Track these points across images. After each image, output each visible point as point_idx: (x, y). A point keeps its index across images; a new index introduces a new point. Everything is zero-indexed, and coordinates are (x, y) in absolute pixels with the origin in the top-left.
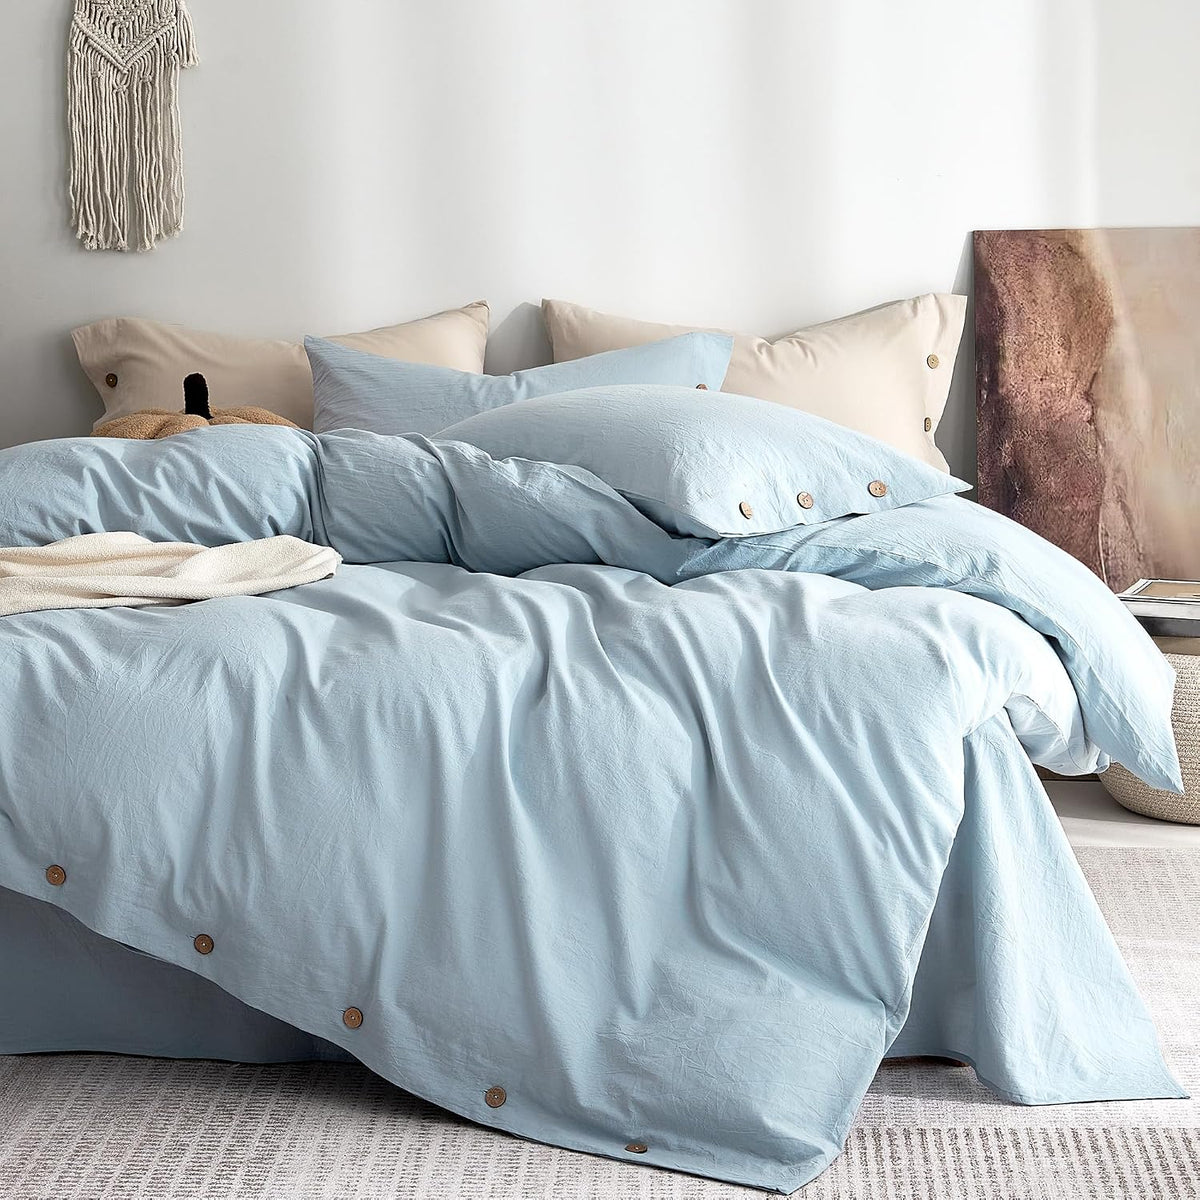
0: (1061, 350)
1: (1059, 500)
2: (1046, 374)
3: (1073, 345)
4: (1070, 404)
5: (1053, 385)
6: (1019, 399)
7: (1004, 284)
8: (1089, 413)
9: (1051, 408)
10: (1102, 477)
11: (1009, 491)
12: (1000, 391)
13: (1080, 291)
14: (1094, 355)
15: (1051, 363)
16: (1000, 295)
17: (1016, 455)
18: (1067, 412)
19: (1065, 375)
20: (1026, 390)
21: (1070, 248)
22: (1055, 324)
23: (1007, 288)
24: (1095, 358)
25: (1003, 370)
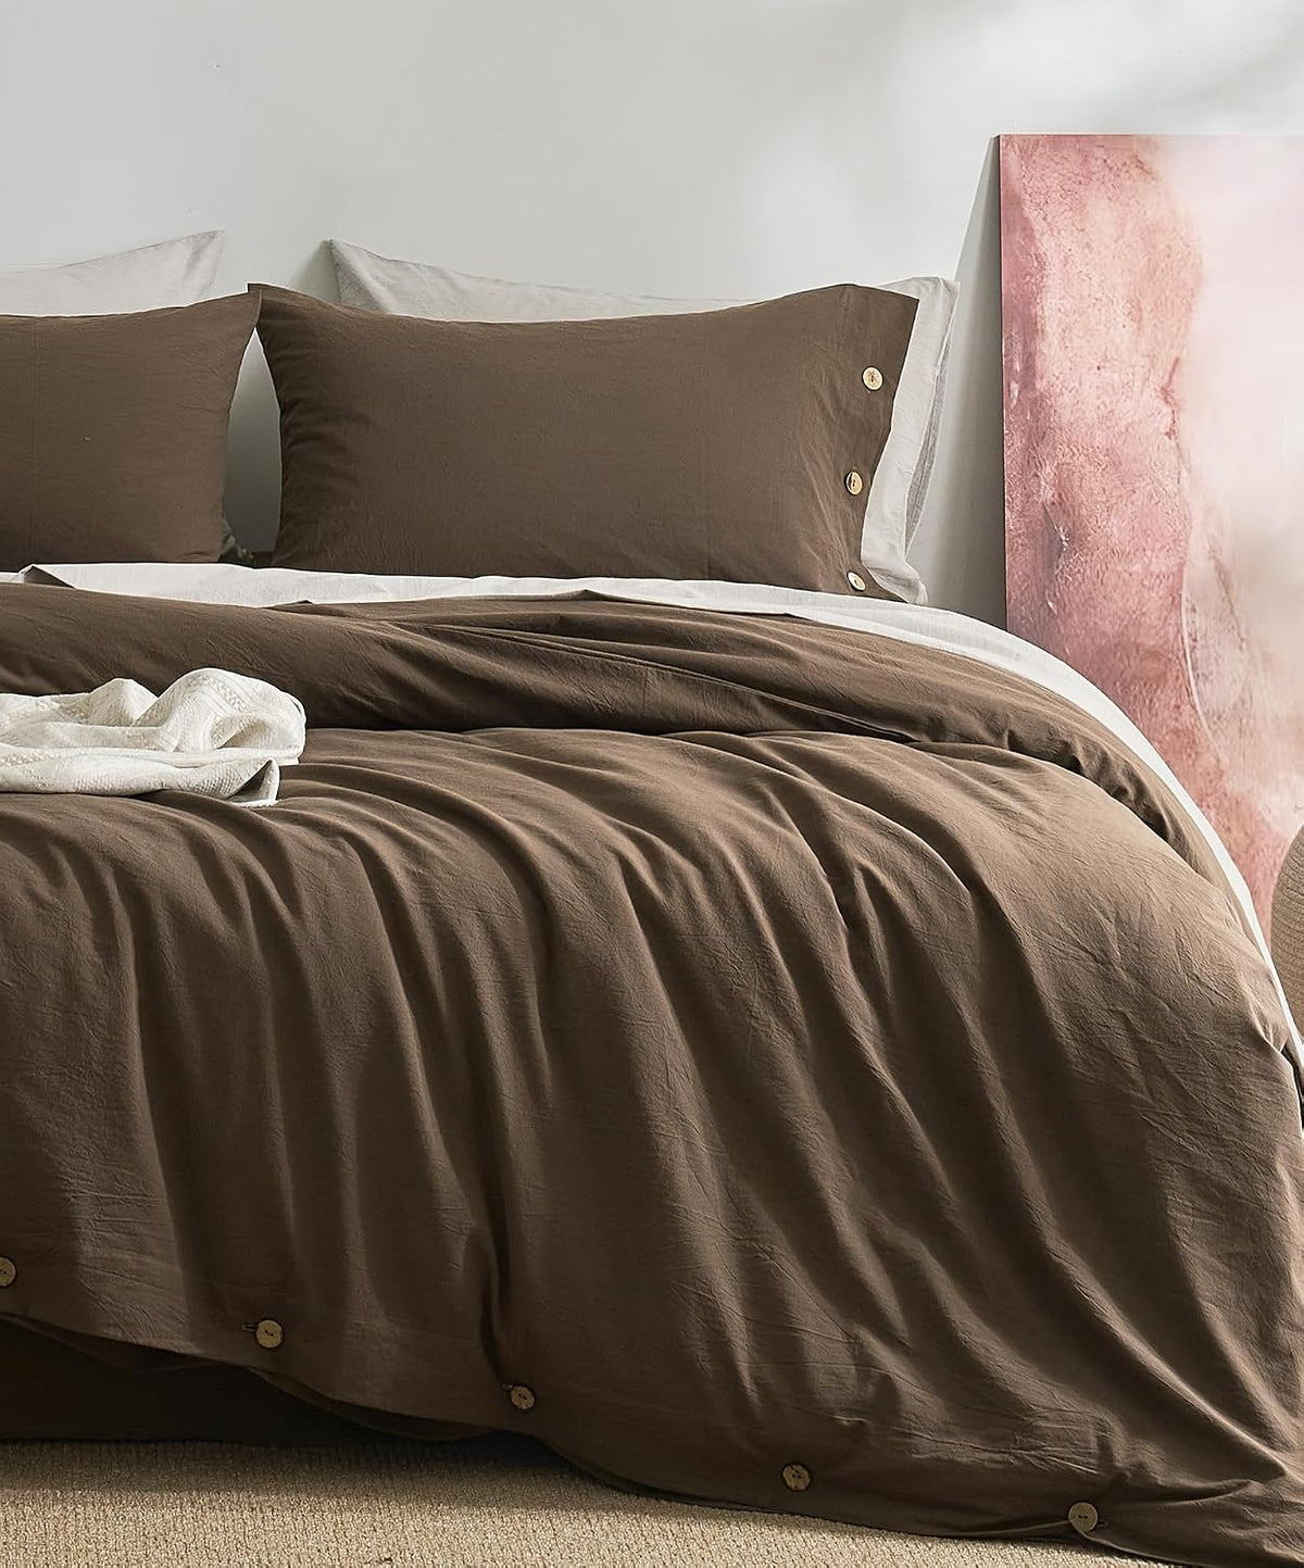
0: (1128, 322)
1: (1124, 555)
2: (1105, 359)
3: (1145, 315)
4: (1141, 408)
5: (1116, 376)
6: (1067, 399)
7: (1045, 219)
8: (1168, 420)
9: (1112, 411)
10: (1187, 520)
11: (1051, 542)
12: (1038, 386)
13: (1154, 231)
14: (1175, 329)
15: (1113, 342)
16: (1037, 235)
17: (1062, 485)
18: (1136, 418)
19: (1133, 361)
20: (1077, 384)
21: (1140, 165)
22: (1119, 281)
23: (1049, 224)
24: (1176, 336)
25: (1041, 351)
